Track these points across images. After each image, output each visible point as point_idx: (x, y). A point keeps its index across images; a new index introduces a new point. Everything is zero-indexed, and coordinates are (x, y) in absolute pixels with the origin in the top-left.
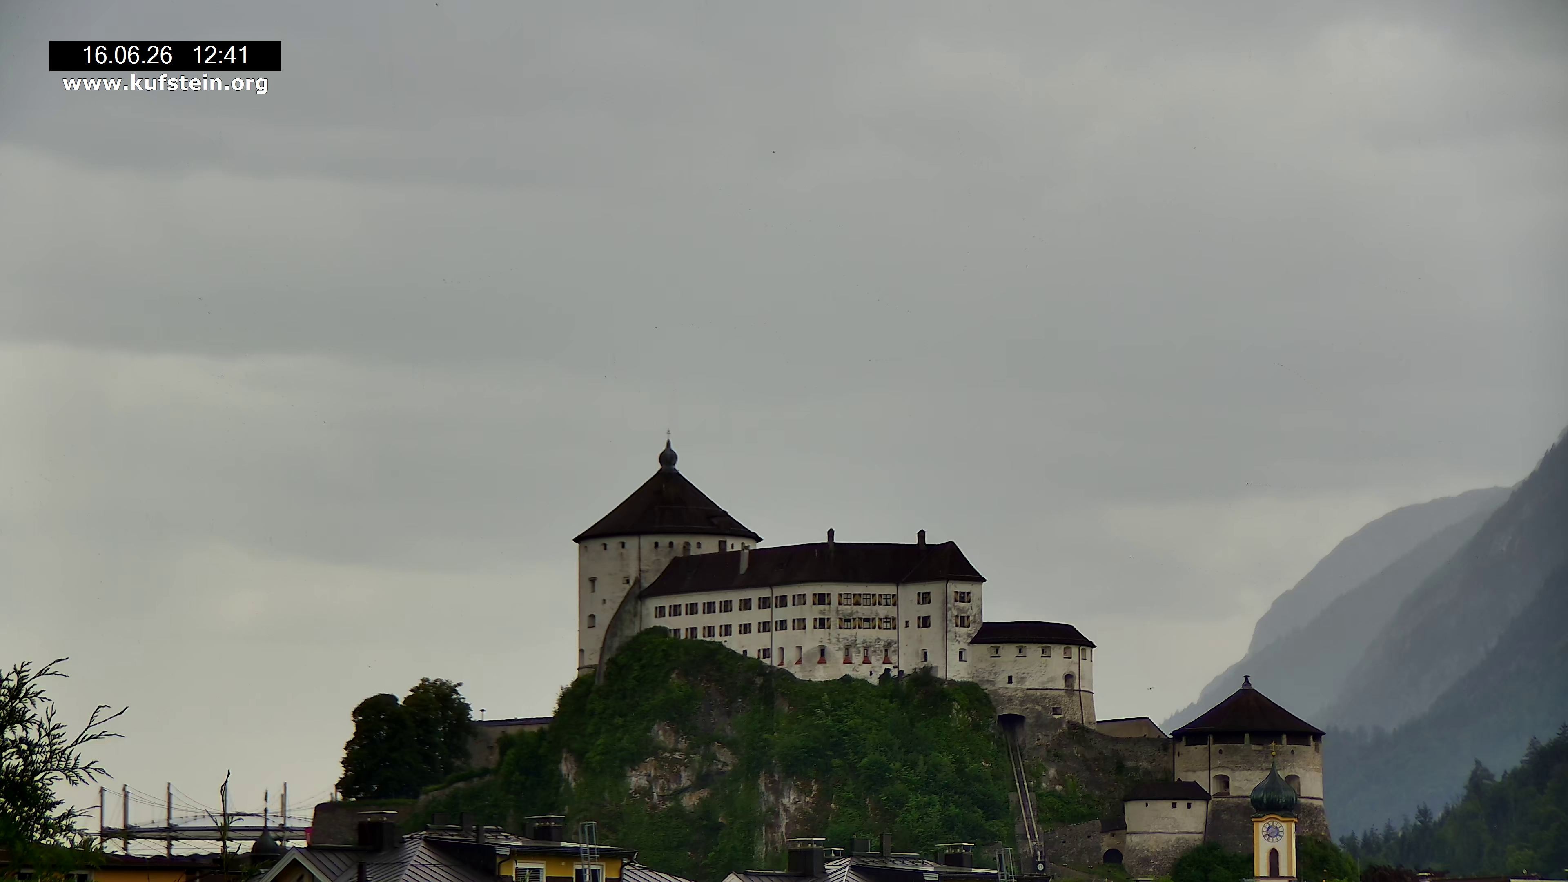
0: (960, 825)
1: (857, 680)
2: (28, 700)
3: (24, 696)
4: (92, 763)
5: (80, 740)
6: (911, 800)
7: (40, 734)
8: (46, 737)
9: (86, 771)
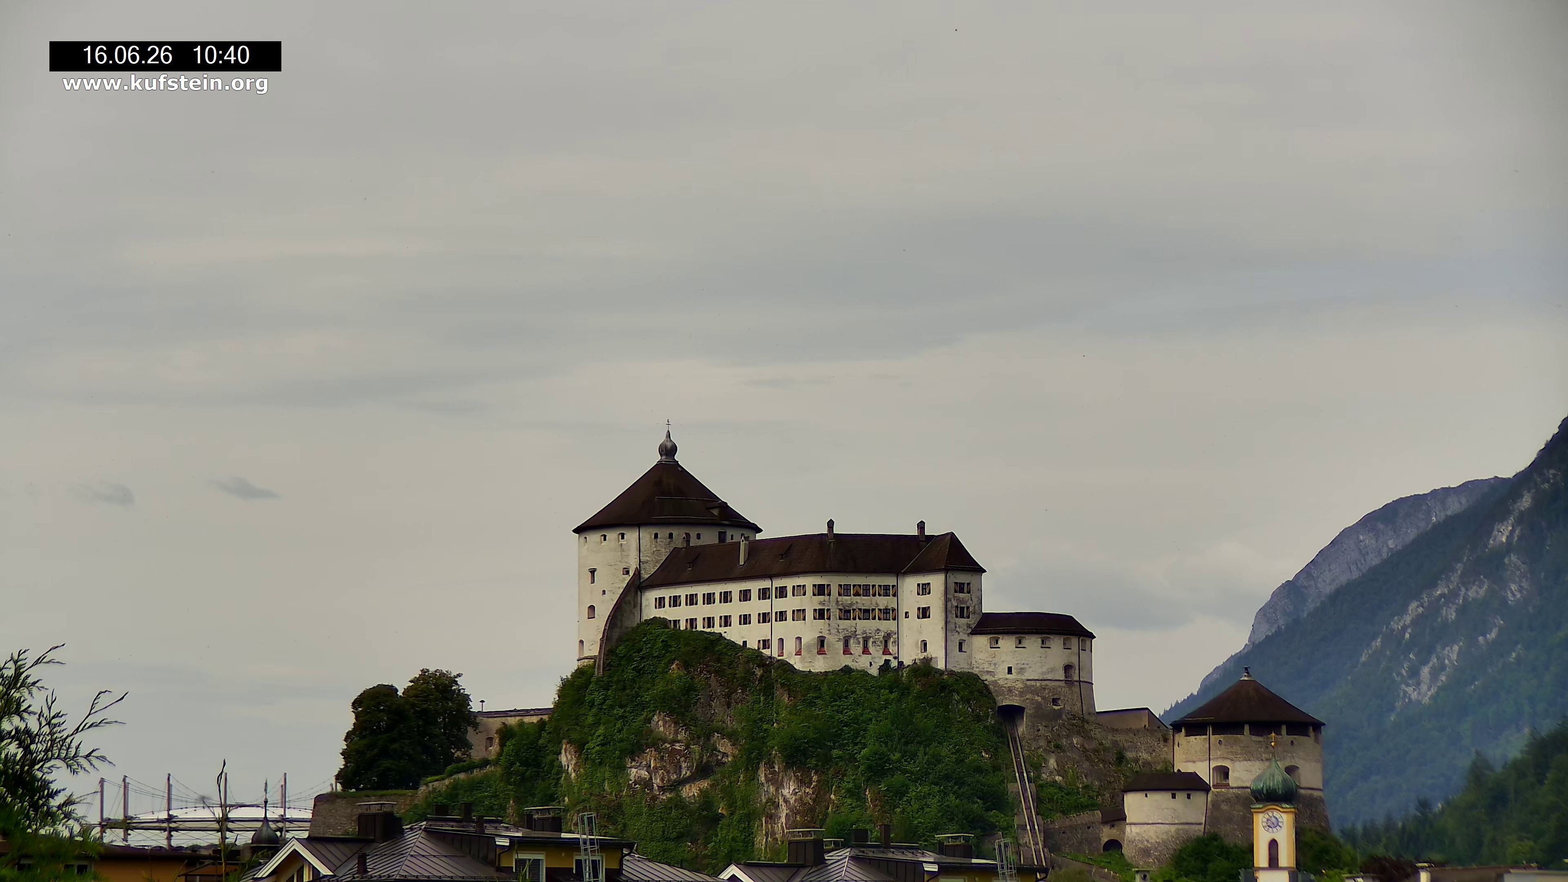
0: (960, 816)
1: (857, 671)
2: (26, 690)
3: (20, 687)
4: (93, 751)
5: (80, 729)
6: (910, 790)
7: (40, 724)
8: (47, 726)
9: (88, 760)
